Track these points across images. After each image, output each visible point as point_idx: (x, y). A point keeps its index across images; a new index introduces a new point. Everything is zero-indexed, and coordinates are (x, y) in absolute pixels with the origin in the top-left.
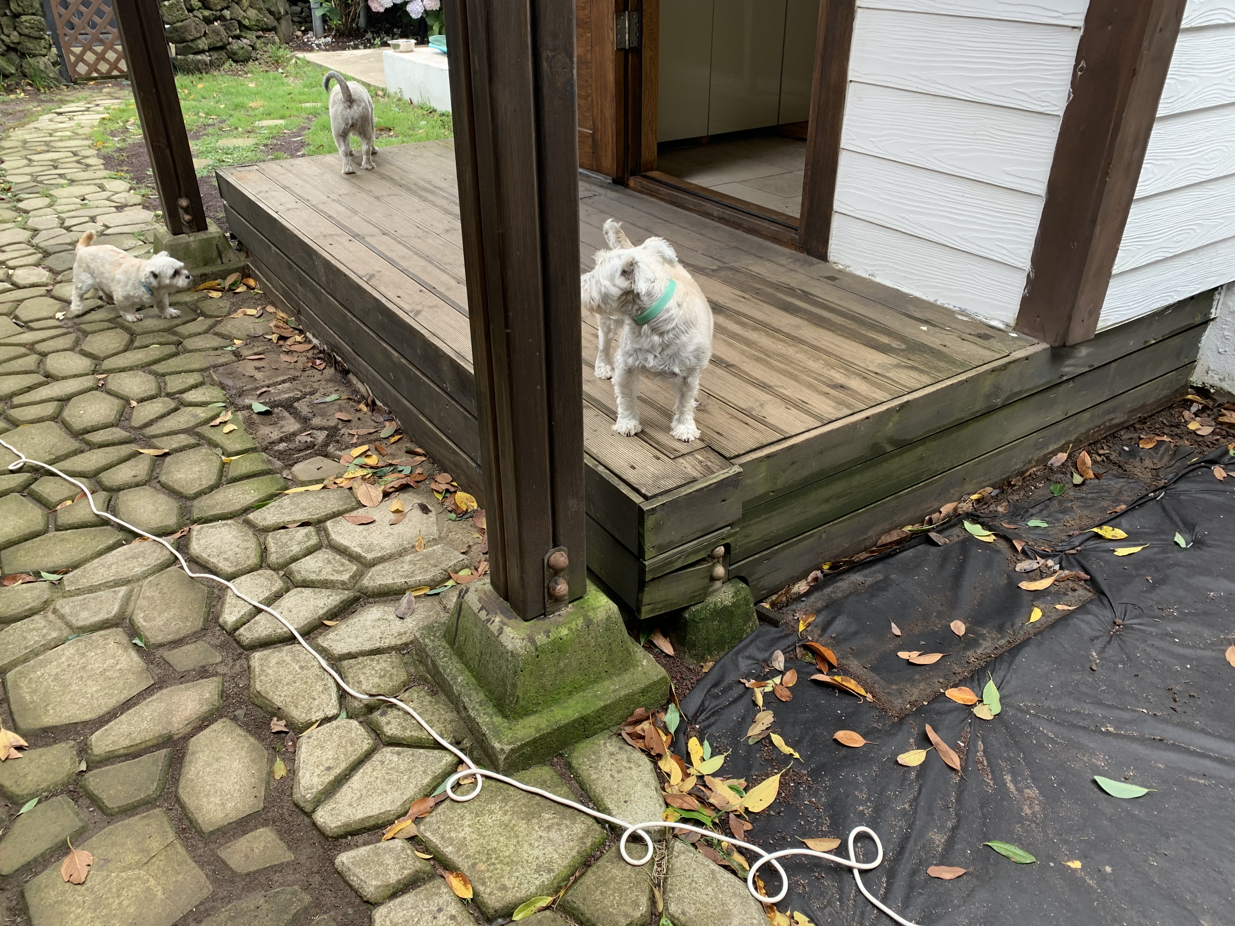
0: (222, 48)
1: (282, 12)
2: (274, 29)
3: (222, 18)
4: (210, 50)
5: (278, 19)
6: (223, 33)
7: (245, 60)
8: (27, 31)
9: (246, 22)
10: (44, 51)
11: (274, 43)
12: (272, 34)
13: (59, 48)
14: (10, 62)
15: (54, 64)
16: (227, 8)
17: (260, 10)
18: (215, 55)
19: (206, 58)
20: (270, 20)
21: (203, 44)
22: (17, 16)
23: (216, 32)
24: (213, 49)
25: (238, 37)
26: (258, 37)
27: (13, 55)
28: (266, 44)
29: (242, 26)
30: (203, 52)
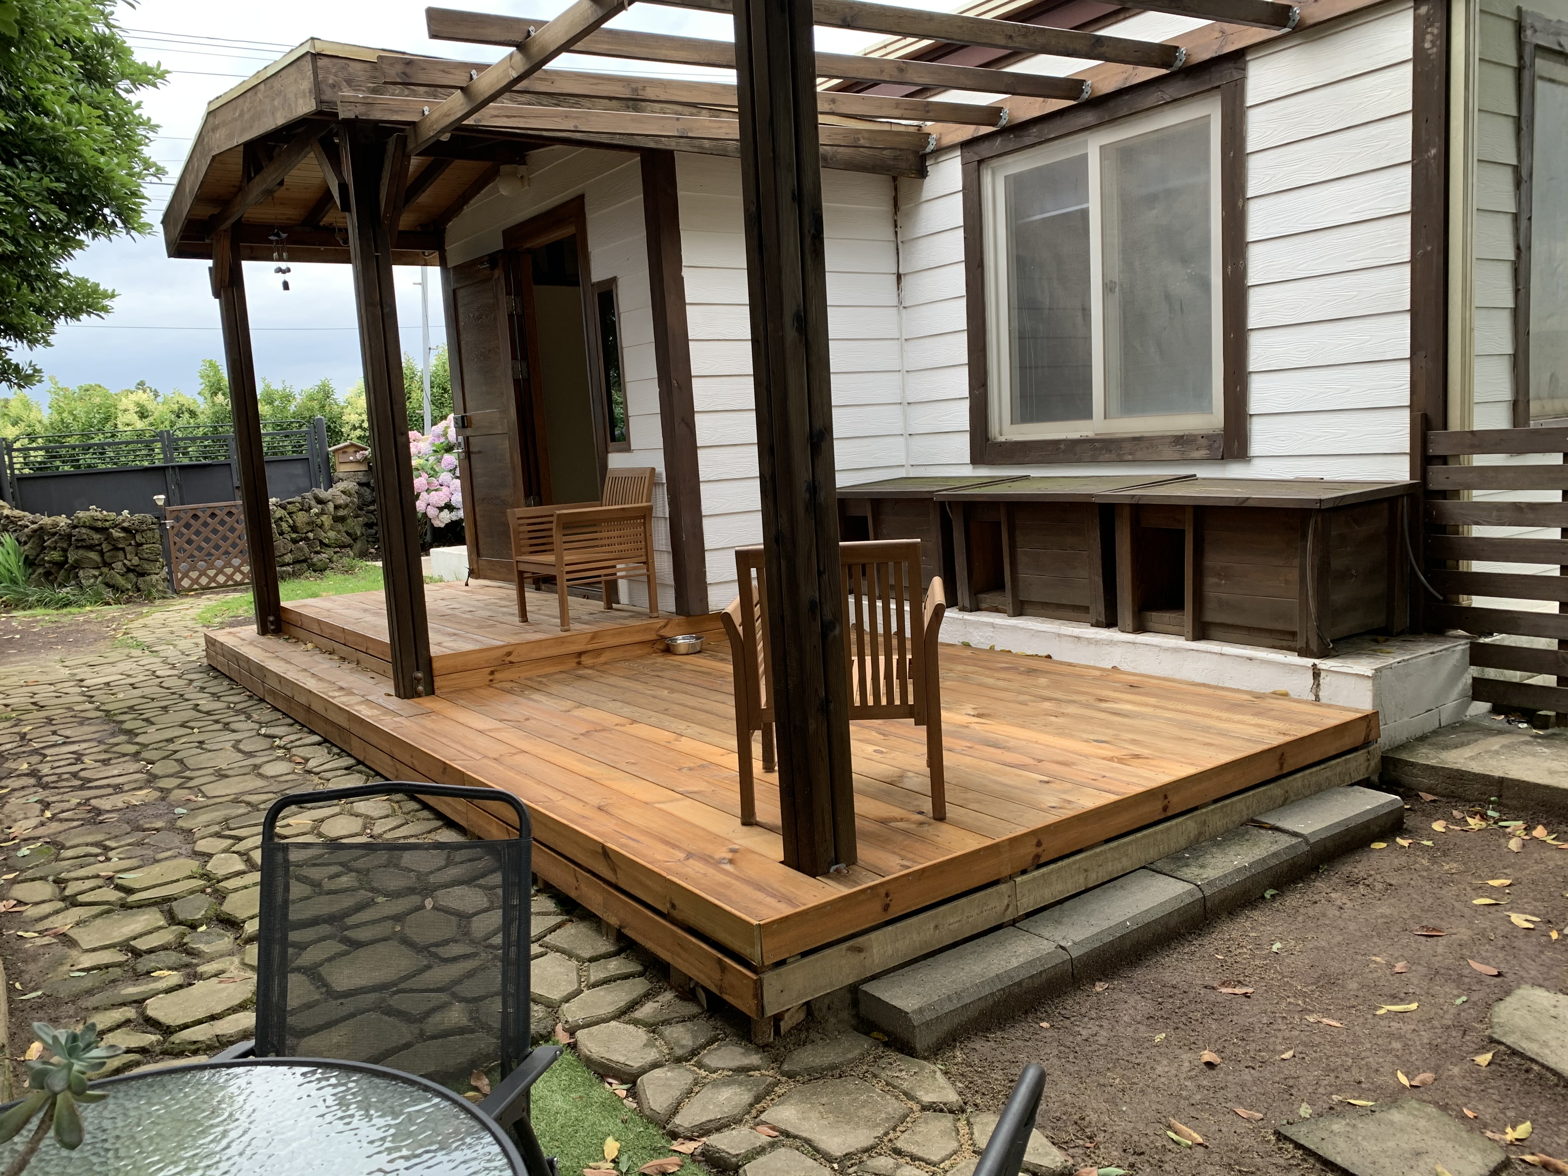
0: (305, 561)
1: (359, 533)
2: (350, 546)
3: (306, 539)
4: (294, 563)
5: (355, 540)
6: (306, 550)
7: (322, 570)
8: (146, 556)
9: (326, 541)
10: (157, 571)
11: (349, 556)
12: (348, 549)
13: (170, 568)
14: (128, 580)
15: (164, 580)
16: (311, 531)
17: (339, 532)
18: (298, 566)
19: (289, 569)
20: (347, 540)
21: (288, 558)
22: (139, 545)
23: (301, 549)
24: (296, 562)
25: (317, 553)
26: (335, 553)
27: (131, 575)
28: (341, 557)
29: (322, 543)
30: (288, 564)
